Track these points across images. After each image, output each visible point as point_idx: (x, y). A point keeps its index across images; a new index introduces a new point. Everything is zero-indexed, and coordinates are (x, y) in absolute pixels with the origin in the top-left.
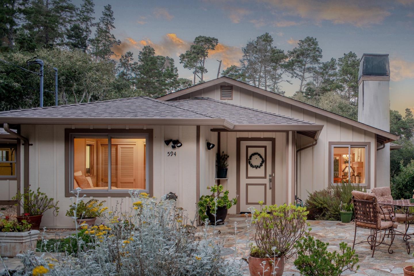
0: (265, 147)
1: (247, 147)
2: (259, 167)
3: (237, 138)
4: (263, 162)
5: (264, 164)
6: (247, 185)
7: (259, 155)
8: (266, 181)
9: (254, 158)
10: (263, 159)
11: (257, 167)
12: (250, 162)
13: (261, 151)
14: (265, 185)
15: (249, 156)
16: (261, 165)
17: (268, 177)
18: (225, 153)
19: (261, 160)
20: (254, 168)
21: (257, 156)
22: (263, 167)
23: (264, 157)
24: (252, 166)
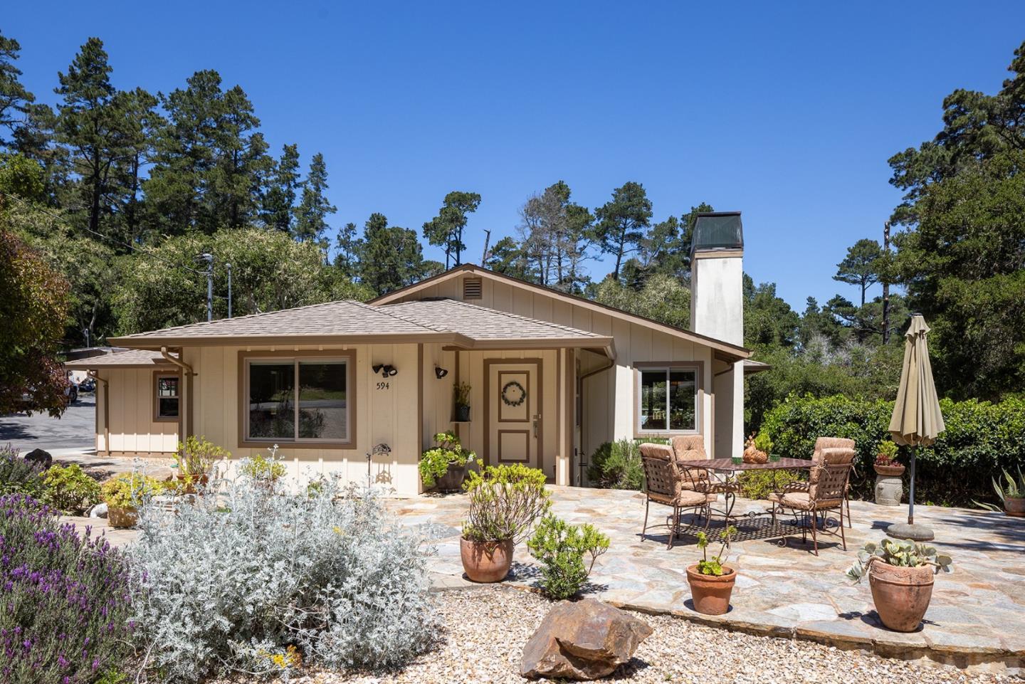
0: (527, 373)
1: (500, 373)
2: (519, 404)
3: (484, 360)
4: (524, 395)
5: (525, 400)
6: (500, 432)
7: (518, 385)
8: (529, 426)
9: (510, 389)
10: (524, 392)
11: (514, 404)
12: (503, 396)
13: (521, 379)
14: (527, 432)
15: (503, 387)
16: (521, 400)
17: (532, 419)
18: (466, 384)
19: (521, 392)
20: (511, 406)
21: (514, 387)
22: (524, 405)
23: (525, 388)
24: (507, 402)
